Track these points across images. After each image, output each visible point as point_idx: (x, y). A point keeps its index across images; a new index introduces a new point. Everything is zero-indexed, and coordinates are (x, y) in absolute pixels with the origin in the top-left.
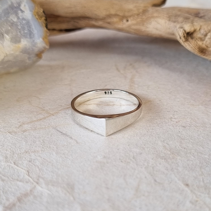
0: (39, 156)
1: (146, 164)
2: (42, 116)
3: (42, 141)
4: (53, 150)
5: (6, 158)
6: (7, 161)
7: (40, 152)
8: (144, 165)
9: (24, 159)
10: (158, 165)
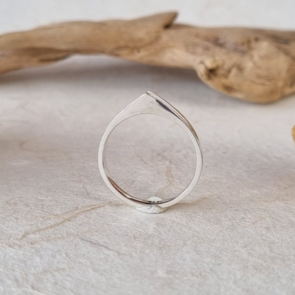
0: (68, 275)
1: (232, 277)
2: (52, 223)
3: (65, 255)
4: (86, 266)
5: (17, 281)
6: (19, 286)
7: (68, 270)
8: (231, 279)
9: (45, 280)
10: (250, 277)
